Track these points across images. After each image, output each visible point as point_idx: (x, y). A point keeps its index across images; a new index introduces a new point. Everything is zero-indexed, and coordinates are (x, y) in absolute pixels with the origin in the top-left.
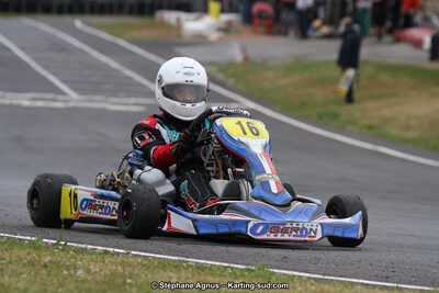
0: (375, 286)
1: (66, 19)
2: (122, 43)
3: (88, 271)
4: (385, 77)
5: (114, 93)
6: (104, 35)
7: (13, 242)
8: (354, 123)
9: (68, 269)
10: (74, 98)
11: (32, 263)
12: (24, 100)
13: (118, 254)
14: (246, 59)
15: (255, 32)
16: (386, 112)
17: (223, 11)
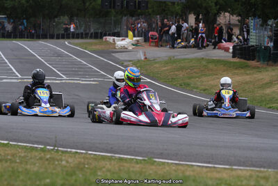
0: (203, 166)
3: (67, 162)
4: (211, 66)
7: (33, 148)
8: (197, 88)
9: (58, 161)
11: (41, 158)
13: (82, 153)
14: (146, 58)
15: (150, 45)
16: (211, 82)
17: (134, 36)
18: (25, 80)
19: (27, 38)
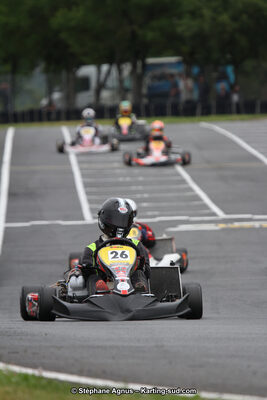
18: (237, 225)
19: (239, 112)
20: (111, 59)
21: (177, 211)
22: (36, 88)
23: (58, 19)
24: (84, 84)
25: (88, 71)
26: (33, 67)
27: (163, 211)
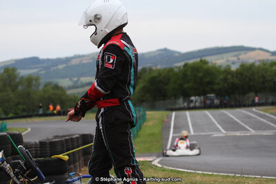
1: (250, 108)
2: (267, 114)
5: (265, 130)
6: (262, 113)
10: (253, 132)
12: (238, 134)
20: (199, 95)
21: (214, 131)
22: (181, 102)
23: (185, 86)
24: (192, 101)
25: (193, 98)
26: (179, 98)
27: (210, 131)
